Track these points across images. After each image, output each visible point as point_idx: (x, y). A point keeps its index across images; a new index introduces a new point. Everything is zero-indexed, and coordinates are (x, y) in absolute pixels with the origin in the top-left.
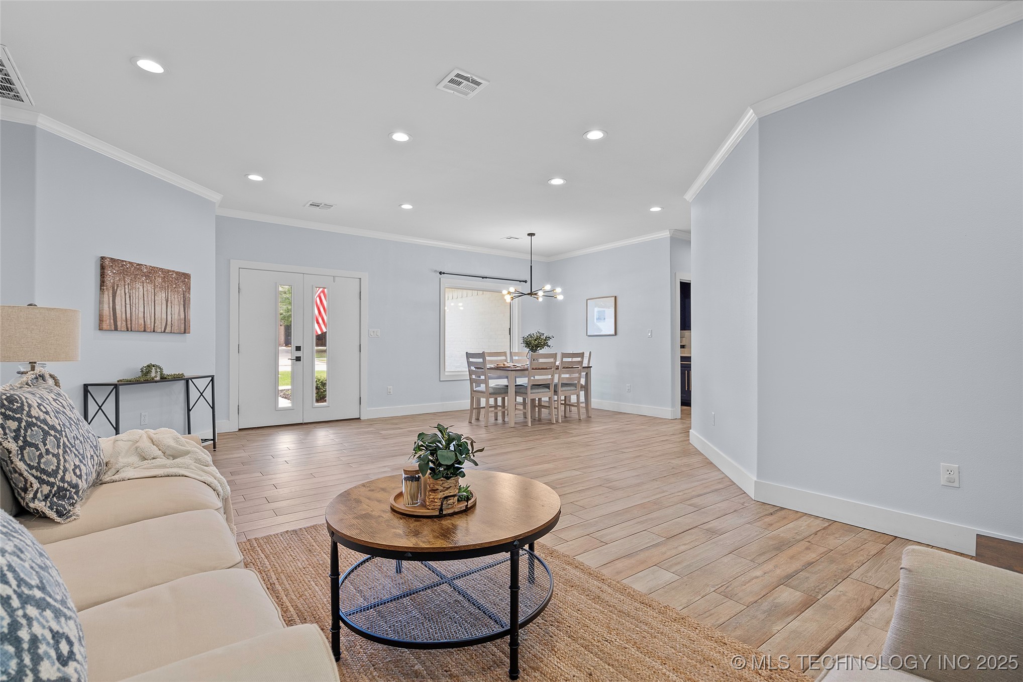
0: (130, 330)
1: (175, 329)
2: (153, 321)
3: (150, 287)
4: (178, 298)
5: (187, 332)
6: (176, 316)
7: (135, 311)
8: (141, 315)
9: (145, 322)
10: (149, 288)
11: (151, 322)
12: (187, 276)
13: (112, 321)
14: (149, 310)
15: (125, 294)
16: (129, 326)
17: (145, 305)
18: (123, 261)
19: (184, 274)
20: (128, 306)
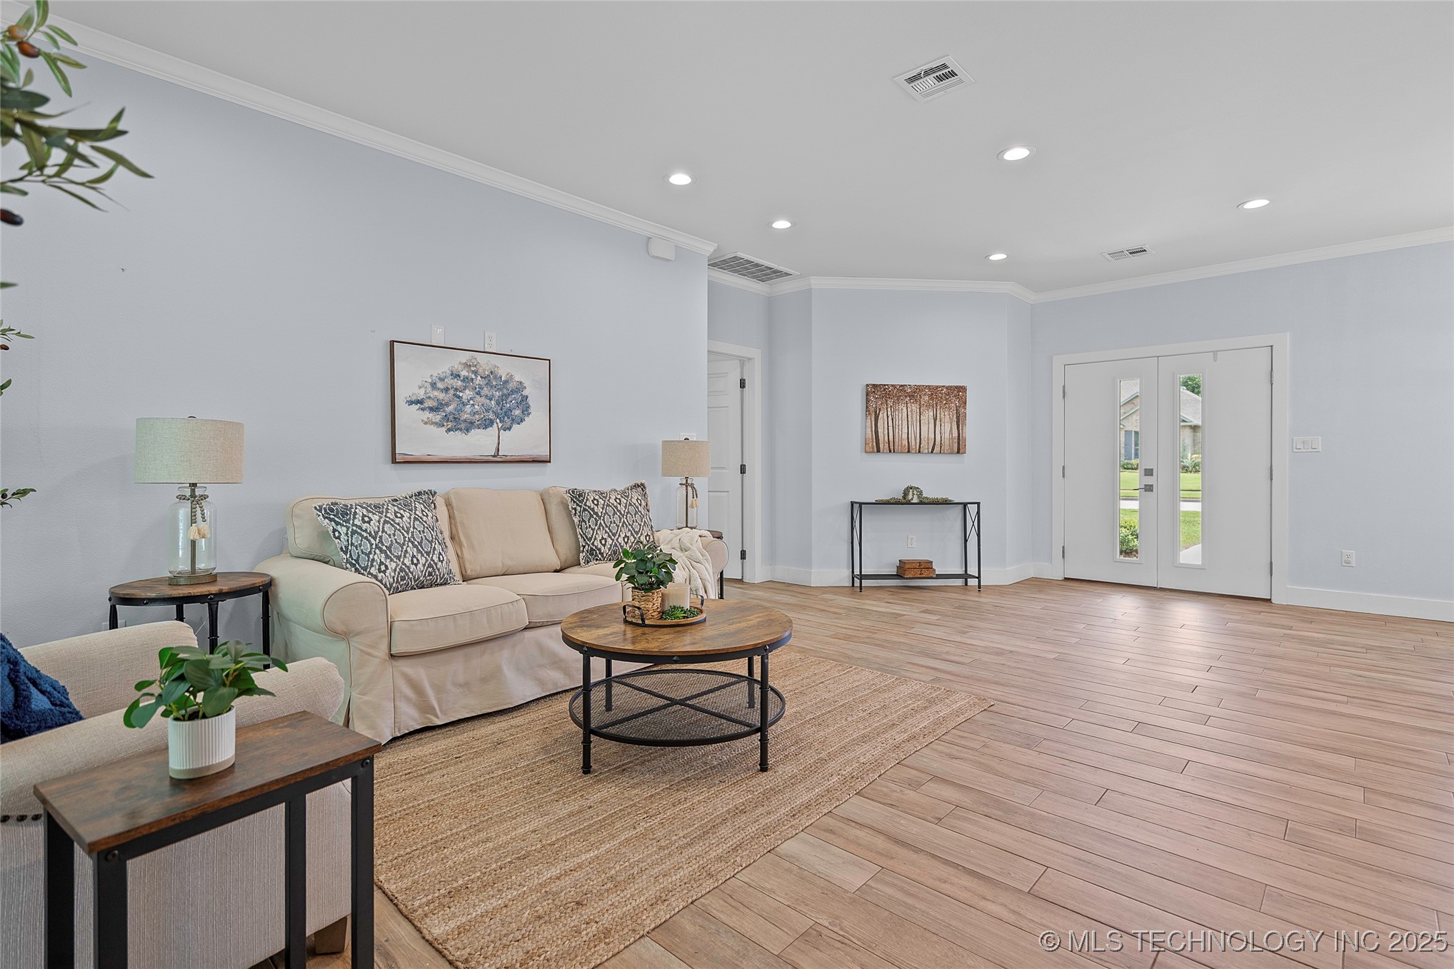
0: (892, 451)
1: (946, 448)
2: (918, 441)
3: (915, 407)
4: (949, 415)
5: (961, 451)
6: (947, 435)
7: (899, 433)
8: (905, 436)
9: (909, 443)
10: (914, 408)
11: (916, 443)
12: (962, 389)
13: (875, 444)
14: (914, 430)
15: (888, 417)
16: (892, 448)
17: (910, 426)
18: (885, 385)
19: (957, 387)
20: (891, 428)
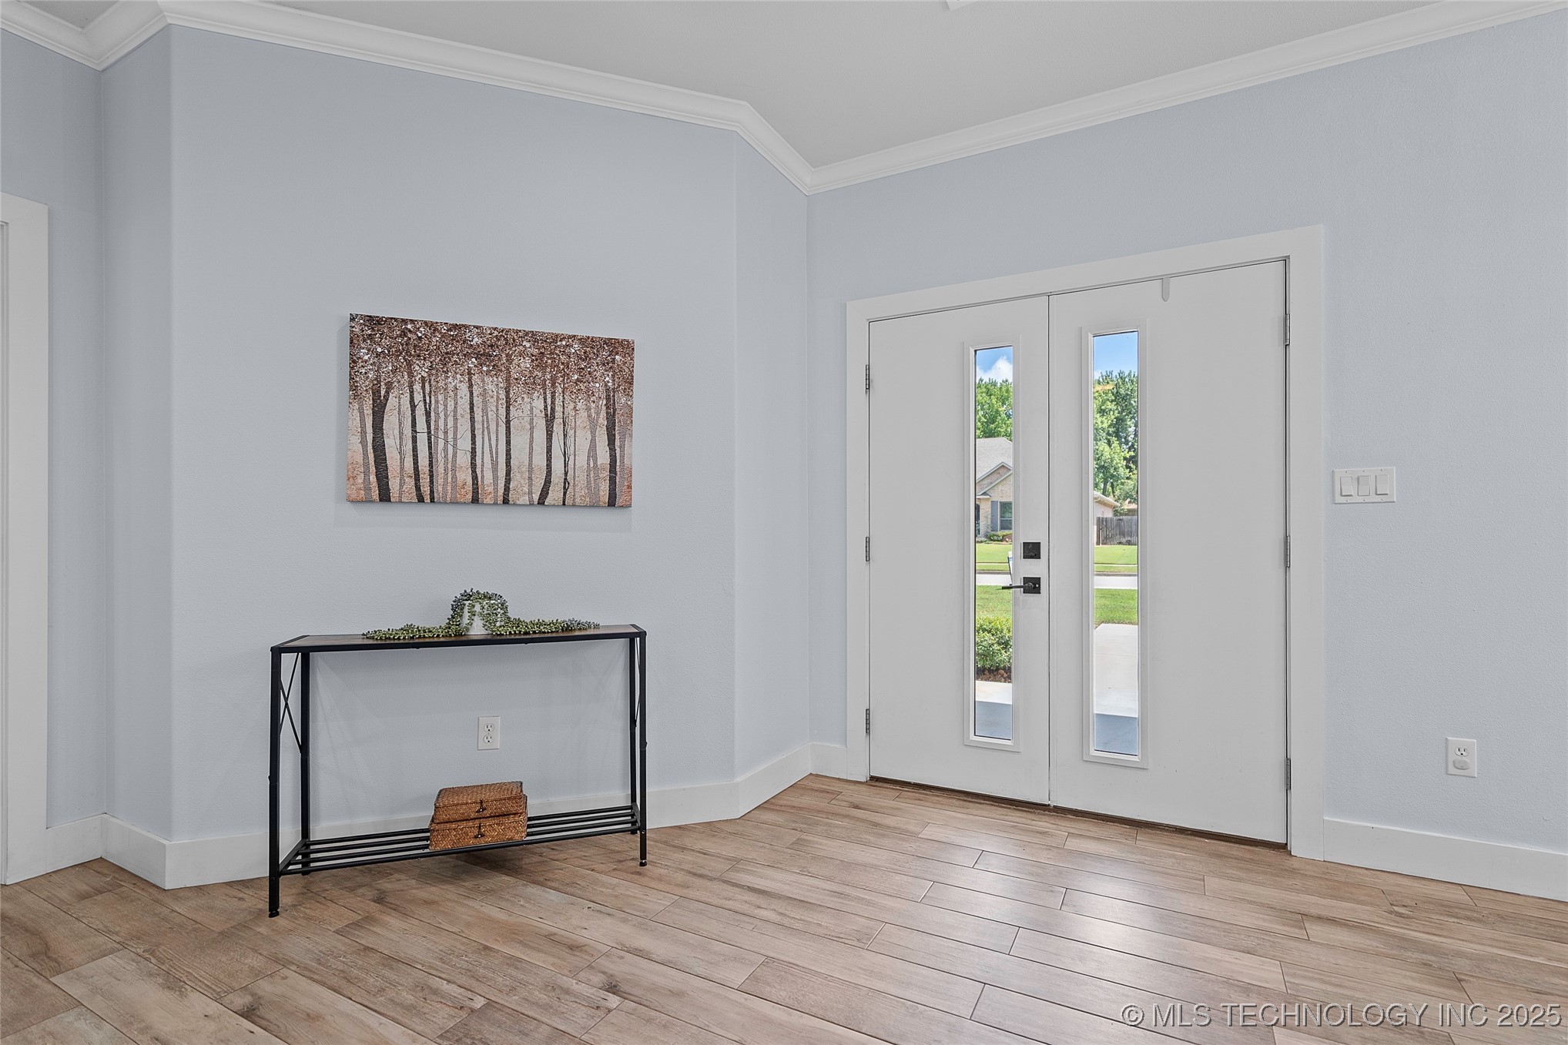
0: (427, 499)
1: (579, 491)
2: (502, 473)
3: (493, 385)
4: (588, 409)
5: (619, 501)
6: (582, 460)
7: (445, 450)
8: (464, 460)
9: (475, 478)
10: (490, 387)
11: (496, 478)
12: (624, 347)
13: (373, 478)
14: (491, 444)
15: (413, 407)
16: (426, 490)
17: (478, 433)
18: (404, 321)
19: (608, 342)
20: (422, 439)
